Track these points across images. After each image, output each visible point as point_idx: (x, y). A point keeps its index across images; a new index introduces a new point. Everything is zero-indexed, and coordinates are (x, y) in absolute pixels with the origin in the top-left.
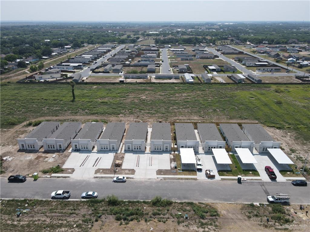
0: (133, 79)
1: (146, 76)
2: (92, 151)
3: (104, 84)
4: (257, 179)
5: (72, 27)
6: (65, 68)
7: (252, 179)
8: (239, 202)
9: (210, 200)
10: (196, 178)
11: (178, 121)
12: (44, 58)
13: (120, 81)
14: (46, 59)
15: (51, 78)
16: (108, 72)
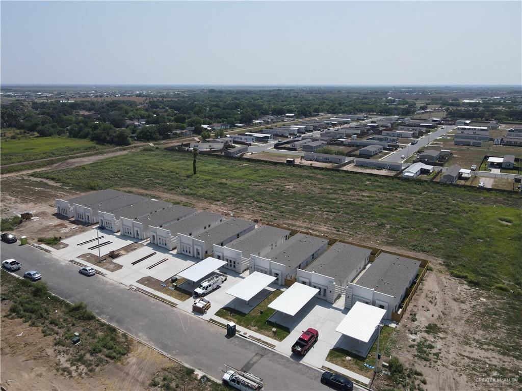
0: (318, 161)
1: (340, 160)
3: (263, 162)
4: (267, 343)
5: (339, 91)
6: (243, 139)
7: (259, 340)
8: (179, 359)
9: (144, 337)
10: (177, 305)
11: (285, 226)
12: (237, 126)
13: (287, 160)
14: (240, 127)
15: (210, 148)
16: (295, 150)
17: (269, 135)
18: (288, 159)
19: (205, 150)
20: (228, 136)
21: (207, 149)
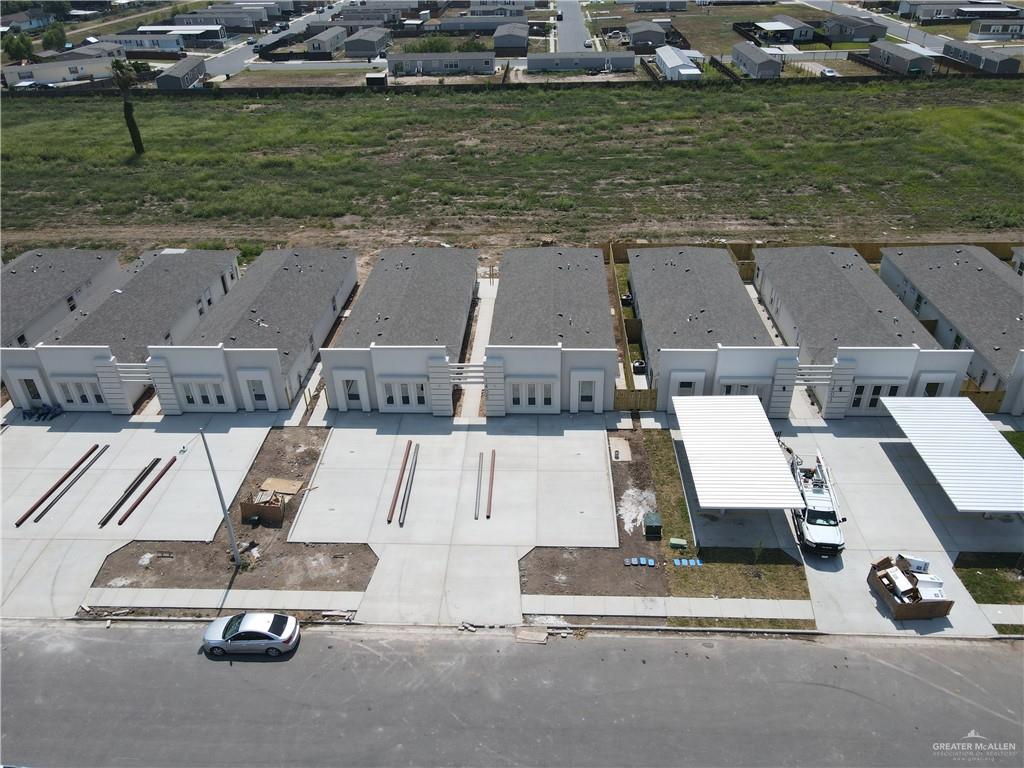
0: (429, 75)
2: (135, 419)
3: (298, 94)
6: (147, 44)
10: (811, 622)
11: (640, 241)
13: (367, 79)
14: (86, 18)
15: (75, 76)
16: (327, 56)
17: (218, 28)
18: (369, 75)
19: (62, 84)
20: (92, 39)
21: (65, 80)
